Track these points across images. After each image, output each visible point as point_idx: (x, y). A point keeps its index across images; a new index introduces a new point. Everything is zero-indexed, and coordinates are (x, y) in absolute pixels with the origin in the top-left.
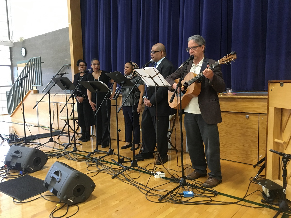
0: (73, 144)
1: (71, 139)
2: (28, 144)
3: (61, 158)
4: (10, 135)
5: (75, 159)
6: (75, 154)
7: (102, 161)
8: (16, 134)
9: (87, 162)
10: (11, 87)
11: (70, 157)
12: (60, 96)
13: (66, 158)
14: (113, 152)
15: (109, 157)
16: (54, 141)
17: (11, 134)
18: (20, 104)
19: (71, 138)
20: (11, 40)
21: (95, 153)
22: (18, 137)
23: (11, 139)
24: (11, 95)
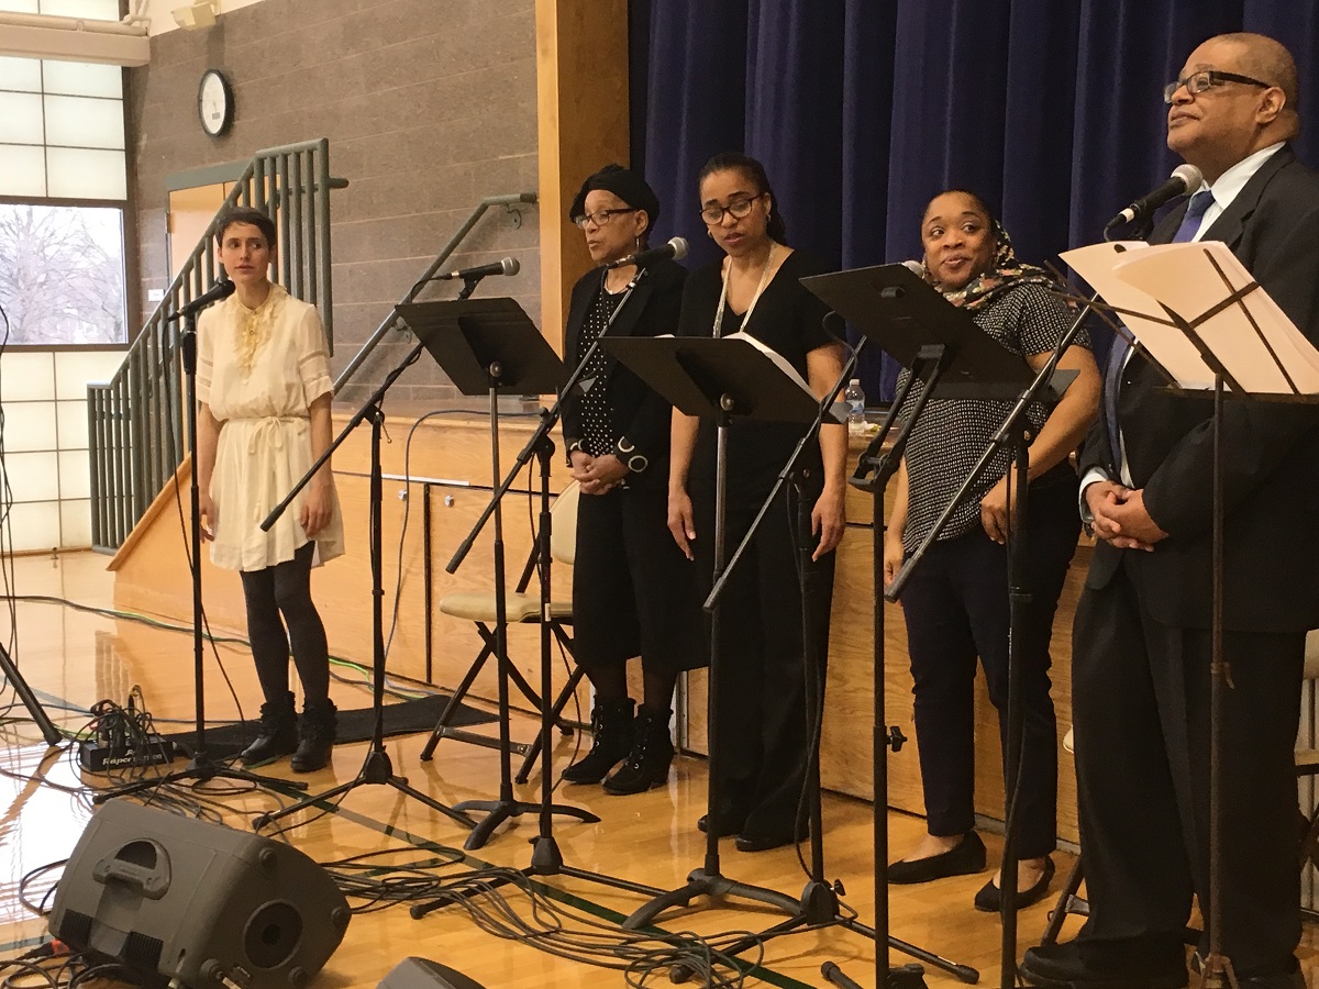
0: (531, 808)
1: (515, 771)
2: (218, 783)
3: (439, 917)
4: (96, 711)
5: (546, 935)
6: (545, 890)
7: (746, 968)
8: (138, 704)
9: (632, 968)
10: (122, 357)
11: (506, 918)
12: (449, 435)
13: (479, 919)
14: (836, 903)
15: (806, 939)
16: (396, 773)
17: (106, 706)
18: (177, 486)
19: (517, 761)
20: (134, 20)
21: (693, 901)
22: (150, 731)
23: (104, 744)
24: (119, 417)
